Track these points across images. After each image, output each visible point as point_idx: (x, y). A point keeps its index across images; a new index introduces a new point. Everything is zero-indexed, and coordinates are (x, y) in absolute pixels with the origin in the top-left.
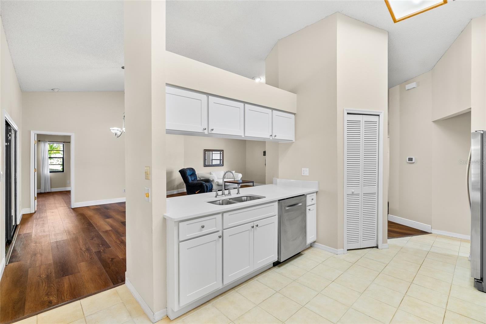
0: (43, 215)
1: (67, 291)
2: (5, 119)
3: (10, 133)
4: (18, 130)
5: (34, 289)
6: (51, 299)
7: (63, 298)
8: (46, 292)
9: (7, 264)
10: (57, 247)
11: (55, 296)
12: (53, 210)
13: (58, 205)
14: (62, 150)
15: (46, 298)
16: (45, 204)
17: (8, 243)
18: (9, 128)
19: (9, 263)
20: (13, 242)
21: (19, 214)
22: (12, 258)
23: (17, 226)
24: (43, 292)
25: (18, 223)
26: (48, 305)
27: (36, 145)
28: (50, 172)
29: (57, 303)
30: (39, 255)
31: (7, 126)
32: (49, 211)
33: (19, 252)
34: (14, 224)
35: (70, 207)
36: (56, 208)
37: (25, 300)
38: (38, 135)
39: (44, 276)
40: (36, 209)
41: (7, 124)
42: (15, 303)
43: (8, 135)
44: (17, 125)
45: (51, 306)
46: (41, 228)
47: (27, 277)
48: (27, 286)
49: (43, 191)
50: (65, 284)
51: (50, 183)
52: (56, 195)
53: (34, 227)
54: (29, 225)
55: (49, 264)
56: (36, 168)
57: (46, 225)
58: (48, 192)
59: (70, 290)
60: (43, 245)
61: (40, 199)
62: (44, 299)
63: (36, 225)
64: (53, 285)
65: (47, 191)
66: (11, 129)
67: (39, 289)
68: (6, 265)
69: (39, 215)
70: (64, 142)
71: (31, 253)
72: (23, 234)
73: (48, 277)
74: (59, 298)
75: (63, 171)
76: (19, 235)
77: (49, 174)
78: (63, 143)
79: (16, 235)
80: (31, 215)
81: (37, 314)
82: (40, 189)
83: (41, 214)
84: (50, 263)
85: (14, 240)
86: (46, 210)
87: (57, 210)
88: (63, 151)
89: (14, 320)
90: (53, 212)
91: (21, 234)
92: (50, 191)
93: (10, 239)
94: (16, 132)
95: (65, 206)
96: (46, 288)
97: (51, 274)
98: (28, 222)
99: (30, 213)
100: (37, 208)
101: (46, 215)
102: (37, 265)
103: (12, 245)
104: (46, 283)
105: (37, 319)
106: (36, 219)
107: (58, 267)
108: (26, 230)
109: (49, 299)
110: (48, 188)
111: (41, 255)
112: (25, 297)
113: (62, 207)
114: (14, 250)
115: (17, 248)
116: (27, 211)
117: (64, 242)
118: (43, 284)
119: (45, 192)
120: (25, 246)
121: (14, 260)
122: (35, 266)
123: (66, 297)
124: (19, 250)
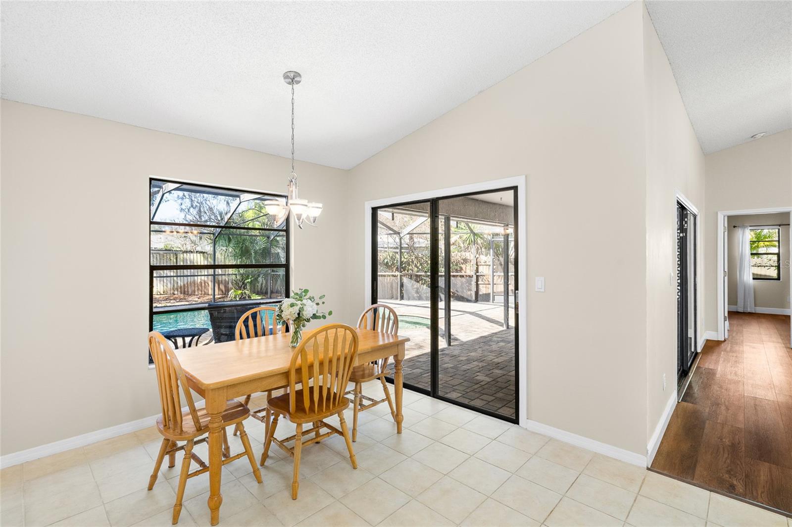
0: (737, 348)
1: (764, 487)
2: (677, 200)
3: (686, 220)
4: (698, 213)
5: (710, 452)
6: (735, 482)
7: (755, 494)
8: (727, 467)
9: (680, 401)
10: (755, 407)
11: (741, 482)
12: (754, 344)
13: (765, 338)
14: (777, 239)
15: (727, 476)
16: (743, 330)
17: (683, 373)
18: (685, 213)
19: (682, 400)
20: (690, 374)
21: (701, 338)
22: (687, 396)
23: (697, 354)
24: (723, 465)
25: (699, 350)
26: (728, 488)
27: (726, 233)
28: (754, 279)
29: (745, 496)
30: (723, 408)
31: (682, 211)
32: (748, 344)
33: (696, 390)
34: (693, 350)
35: (788, 345)
36: (762, 341)
37: (697, 461)
38: (730, 218)
39: (727, 441)
40: (726, 337)
41: (682, 208)
42: (683, 457)
43: (684, 222)
44: (696, 207)
45: (732, 493)
46: (731, 367)
47: (703, 431)
48: (702, 444)
49: (741, 310)
50: (762, 474)
51: (753, 296)
52: (763, 320)
53: (721, 362)
54: (714, 357)
55: (739, 428)
56: (726, 270)
57: (740, 366)
58: (749, 313)
59: (769, 489)
60: (732, 395)
61: (735, 322)
62: (723, 476)
63: (724, 361)
64: (739, 463)
65: (749, 310)
66: (687, 213)
67: (718, 456)
68: (678, 402)
69: (731, 346)
70: (780, 225)
71: (713, 399)
72: (704, 368)
73: (734, 448)
74: (747, 489)
75: (779, 279)
76: (698, 368)
77: (751, 281)
78: (778, 227)
79: (694, 367)
80: (718, 343)
81: (711, 491)
82: (736, 305)
83: (735, 346)
84: (739, 426)
85: (692, 373)
86: (742, 342)
87: (762, 345)
88: (779, 241)
89: (679, 477)
90: (754, 348)
91: (701, 366)
92: (754, 312)
93: (686, 369)
94: (695, 217)
95: (778, 342)
96: (728, 461)
97: (738, 444)
98: (713, 353)
99: (716, 340)
100: (729, 336)
101: (741, 349)
102: (719, 421)
103: (688, 378)
104: (729, 454)
105: (710, 498)
106: (725, 350)
107: (753, 441)
108: (708, 363)
109: (730, 480)
110: (750, 307)
111: (727, 409)
112: (697, 457)
113: (774, 342)
114: (690, 386)
115: (693, 385)
116: (713, 336)
117: (770, 403)
118: (724, 453)
119: (746, 312)
120: (706, 386)
121: (688, 399)
122: (715, 421)
123: (761, 495)
124: (696, 389)
